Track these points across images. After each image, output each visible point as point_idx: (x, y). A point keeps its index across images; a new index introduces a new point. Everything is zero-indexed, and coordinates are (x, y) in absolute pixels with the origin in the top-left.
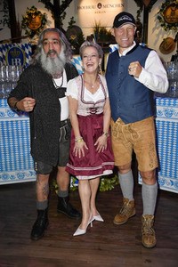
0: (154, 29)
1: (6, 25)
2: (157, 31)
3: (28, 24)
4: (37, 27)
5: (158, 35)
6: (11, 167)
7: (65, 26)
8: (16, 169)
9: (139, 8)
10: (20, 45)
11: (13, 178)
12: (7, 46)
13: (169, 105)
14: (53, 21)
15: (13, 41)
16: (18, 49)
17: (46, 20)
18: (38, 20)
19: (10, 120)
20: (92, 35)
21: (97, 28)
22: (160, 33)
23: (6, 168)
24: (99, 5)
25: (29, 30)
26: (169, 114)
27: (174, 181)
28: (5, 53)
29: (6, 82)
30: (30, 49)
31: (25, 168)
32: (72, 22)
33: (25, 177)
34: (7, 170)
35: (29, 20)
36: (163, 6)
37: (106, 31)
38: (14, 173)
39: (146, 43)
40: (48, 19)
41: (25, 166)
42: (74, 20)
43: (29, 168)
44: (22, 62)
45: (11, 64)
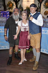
0: (42, 8)
1: (3, 6)
2: (43, 9)
3: (8, 6)
4: (11, 7)
5: (44, 10)
6: (2, 45)
7: (19, 7)
9: (39, 2)
10: (6, 11)
11: (3, 48)
13: (46, 29)
14: (15, 5)
15: (4, 10)
16: (5, 13)
17: (13, 5)
18: (11, 5)
19: (2, 32)
20: (26, 9)
21: (27, 7)
22: (44, 9)
24: (28, 1)
26: (46, 32)
27: (46, 50)
29: (2, 22)
30: (9, 13)
32: (20, 6)
33: (6, 48)
34: (1, 46)
35: (9, 4)
36: (45, 2)
38: (3, 47)
39: (40, 12)
40: (14, 4)
41: (6, 45)
42: (21, 5)
43: (7, 45)
44: (6, 16)
45: (3, 17)
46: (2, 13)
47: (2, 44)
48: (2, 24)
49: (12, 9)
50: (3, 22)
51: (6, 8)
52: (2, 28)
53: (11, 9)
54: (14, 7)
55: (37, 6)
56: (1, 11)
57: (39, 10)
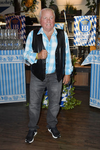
1: (12, 4)
4: (30, 5)
6: (10, 93)
7: (48, 5)
8: (12, 94)
10: (18, 16)
11: (10, 99)
12: (10, 17)
16: (17, 19)
17: (36, 1)
19: (9, 63)
20: (63, 10)
25: (25, 7)
28: (9, 21)
29: (8, 39)
30: (24, 19)
31: (18, 93)
32: (52, 2)
33: (18, 99)
34: (7, 94)
37: (73, 8)
39: (98, 15)
43: (21, 93)
45: (12, 28)
47: (9, 91)
48: (9, 45)
49: (32, 11)
50: (11, 39)
51: (20, 9)
53: (31, 10)
54: (37, 6)
55: (91, 1)
57: (95, 11)
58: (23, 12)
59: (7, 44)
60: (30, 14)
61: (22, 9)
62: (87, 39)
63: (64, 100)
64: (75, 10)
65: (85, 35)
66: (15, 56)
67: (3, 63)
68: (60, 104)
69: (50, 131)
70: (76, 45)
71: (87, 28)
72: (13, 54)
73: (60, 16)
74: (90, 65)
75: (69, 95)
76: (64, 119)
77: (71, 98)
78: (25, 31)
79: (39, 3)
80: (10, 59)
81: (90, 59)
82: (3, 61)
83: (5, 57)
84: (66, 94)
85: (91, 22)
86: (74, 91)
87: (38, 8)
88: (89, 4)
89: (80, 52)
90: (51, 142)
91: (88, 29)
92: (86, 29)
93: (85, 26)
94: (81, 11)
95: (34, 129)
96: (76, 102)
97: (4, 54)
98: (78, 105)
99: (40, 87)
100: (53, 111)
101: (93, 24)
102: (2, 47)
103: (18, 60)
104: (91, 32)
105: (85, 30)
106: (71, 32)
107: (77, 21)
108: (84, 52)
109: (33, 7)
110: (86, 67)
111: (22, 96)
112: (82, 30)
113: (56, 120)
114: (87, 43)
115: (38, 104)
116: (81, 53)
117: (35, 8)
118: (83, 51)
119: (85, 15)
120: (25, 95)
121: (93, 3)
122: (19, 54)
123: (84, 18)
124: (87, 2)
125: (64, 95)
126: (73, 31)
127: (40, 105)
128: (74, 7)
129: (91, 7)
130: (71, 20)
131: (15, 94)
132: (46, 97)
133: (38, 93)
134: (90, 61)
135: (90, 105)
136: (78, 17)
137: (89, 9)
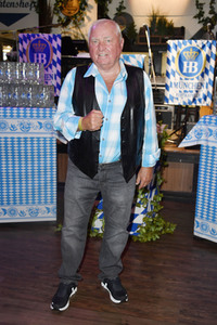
1: (33, 9)
3: (61, 8)
4: (73, 13)
7: (112, 13)
8: (27, 203)
10: (46, 35)
12: (29, 37)
14: (95, 6)
16: (43, 41)
17: (86, 4)
19: (22, 136)
20: (145, 26)
21: (154, 17)
23: (15, 200)
25: (63, 17)
29: (21, 84)
30: (59, 42)
31: (40, 203)
32: (121, 8)
33: (40, 215)
37: (165, 22)
40: (89, 3)
41: (40, 200)
42: (124, 5)
43: (46, 203)
44: (48, 59)
45: (32, 61)
46: (26, 45)
48: (23, 96)
49: (77, 25)
50: (28, 85)
51: (51, 20)
52: (18, 116)
53: (75, 23)
54: (88, 14)
55: (206, 9)
56: (21, 35)
57: (214, 31)
58: (56, 26)
59: (20, 95)
60: (72, 31)
61: (55, 20)
62: (194, 90)
63: (138, 220)
64: (171, 26)
65: (190, 81)
66: (35, 122)
67: (9, 136)
68: (129, 229)
69: (105, 286)
70: (170, 103)
71: (195, 67)
72: (32, 116)
73: (138, 38)
74: (198, 147)
75: (149, 210)
76: (138, 261)
77: (153, 217)
78: (59, 67)
79: (92, 7)
80: (26, 128)
81: (199, 135)
82: (8, 130)
83: (15, 122)
84: (142, 209)
85: (204, 53)
86: (161, 203)
87: (89, 19)
88: (201, 14)
89: (179, 117)
90: (105, 311)
91: (196, 70)
92: (193, 69)
93: (191, 63)
94: (183, 28)
95: (70, 281)
96: (164, 227)
97: (12, 116)
98: (169, 234)
99: (86, 192)
100: (113, 244)
101: (208, 58)
102: (9, 100)
103: (42, 130)
104: (202, 75)
105: (190, 71)
106: (160, 75)
107: (173, 50)
108: (186, 120)
109: (78, 17)
110: (188, 151)
111: (48, 209)
112: (185, 71)
113: (120, 264)
114: (194, 100)
115: (81, 227)
116: (180, 122)
117: (83, 19)
118: (183, 116)
119: (193, 39)
120: (53, 206)
121: (210, 13)
122: (45, 117)
123: (188, 45)
124: (198, 12)
125: (138, 210)
126: (164, 71)
127: (85, 231)
128: (169, 20)
129: (205, 21)
130: (160, 49)
131: (34, 203)
132: (100, 213)
133: (81, 203)
134: (199, 139)
135: (195, 234)
136: (176, 41)
137: (200, 26)
